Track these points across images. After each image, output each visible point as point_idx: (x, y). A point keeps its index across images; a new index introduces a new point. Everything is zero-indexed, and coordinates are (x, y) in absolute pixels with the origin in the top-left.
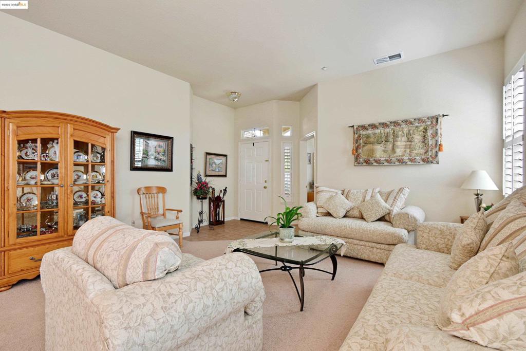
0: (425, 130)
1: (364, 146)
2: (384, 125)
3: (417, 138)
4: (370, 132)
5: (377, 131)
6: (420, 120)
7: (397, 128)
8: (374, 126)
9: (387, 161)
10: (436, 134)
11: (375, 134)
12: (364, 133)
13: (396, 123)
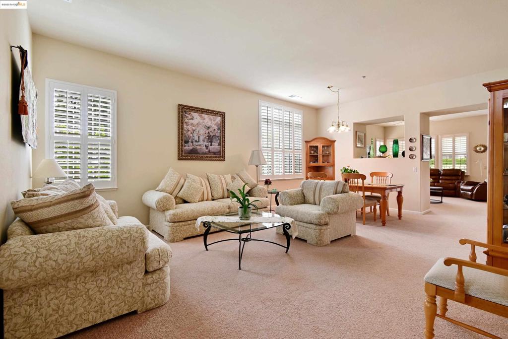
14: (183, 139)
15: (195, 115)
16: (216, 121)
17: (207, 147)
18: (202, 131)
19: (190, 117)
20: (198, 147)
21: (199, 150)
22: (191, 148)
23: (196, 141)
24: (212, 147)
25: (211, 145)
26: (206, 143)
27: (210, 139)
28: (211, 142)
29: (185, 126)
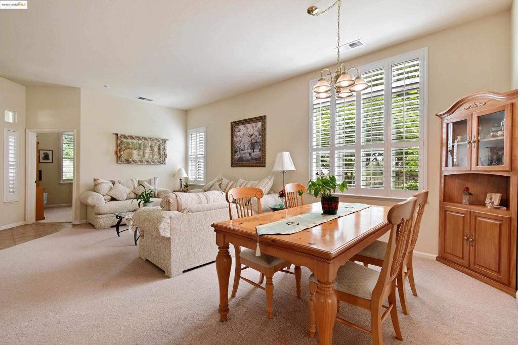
0: (160, 146)
1: (125, 150)
2: (138, 138)
3: (156, 149)
4: (129, 140)
5: (134, 141)
6: (157, 139)
7: (146, 142)
8: (132, 138)
9: (140, 161)
10: (164, 149)
11: (132, 143)
12: (125, 140)
13: (145, 139)
14: (234, 151)
15: (241, 127)
16: (257, 127)
17: (250, 154)
18: (247, 140)
19: (238, 130)
20: (244, 155)
21: (244, 158)
22: (239, 156)
23: (242, 150)
24: (255, 153)
25: (253, 152)
26: (249, 151)
27: (253, 146)
28: (253, 149)
29: (235, 139)
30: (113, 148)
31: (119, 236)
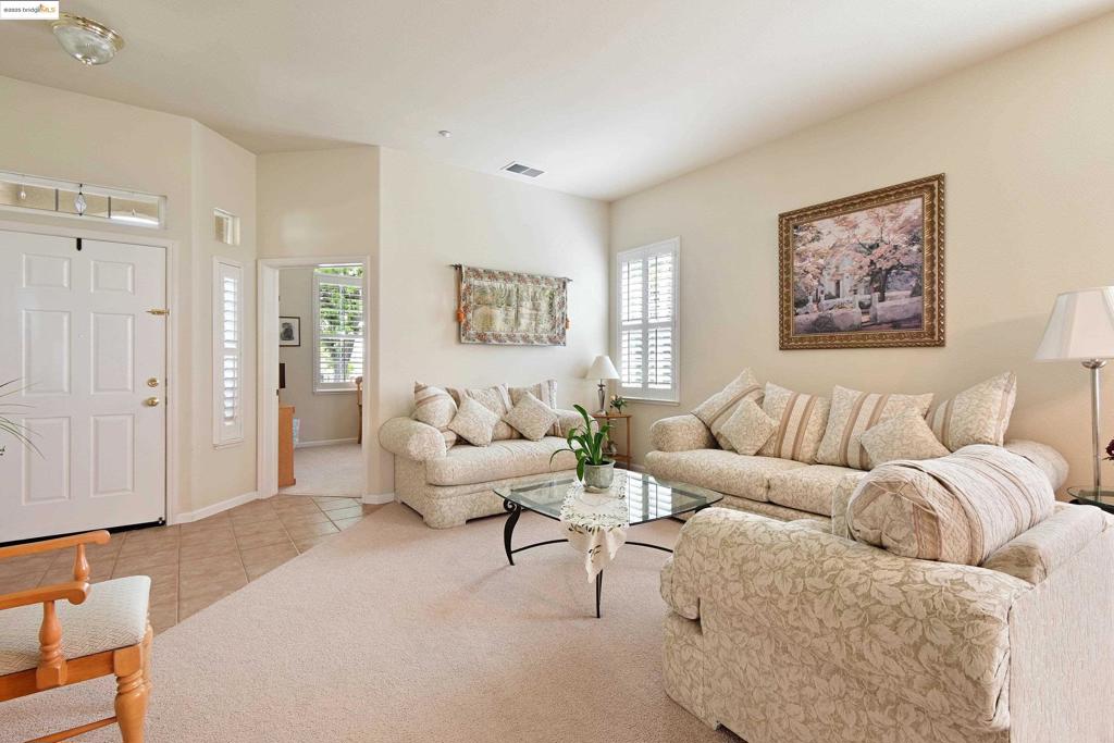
0: (552, 297)
1: (476, 308)
2: (506, 276)
3: (544, 306)
4: (486, 283)
5: (497, 285)
6: (547, 279)
7: (522, 286)
8: (491, 275)
9: (511, 338)
10: (563, 304)
11: (493, 289)
12: (476, 283)
13: (520, 277)
14: (792, 298)
15: (826, 225)
16: (902, 219)
17: (864, 307)
18: (850, 267)
19: (810, 236)
20: (835, 312)
21: (837, 322)
22: (814, 317)
23: (829, 297)
24: (887, 303)
25: (882, 299)
26: (862, 297)
27: (879, 280)
28: (882, 290)
29: (797, 264)
30: (449, 304)
31: (512, 563)
